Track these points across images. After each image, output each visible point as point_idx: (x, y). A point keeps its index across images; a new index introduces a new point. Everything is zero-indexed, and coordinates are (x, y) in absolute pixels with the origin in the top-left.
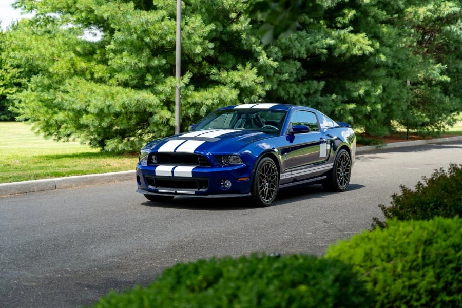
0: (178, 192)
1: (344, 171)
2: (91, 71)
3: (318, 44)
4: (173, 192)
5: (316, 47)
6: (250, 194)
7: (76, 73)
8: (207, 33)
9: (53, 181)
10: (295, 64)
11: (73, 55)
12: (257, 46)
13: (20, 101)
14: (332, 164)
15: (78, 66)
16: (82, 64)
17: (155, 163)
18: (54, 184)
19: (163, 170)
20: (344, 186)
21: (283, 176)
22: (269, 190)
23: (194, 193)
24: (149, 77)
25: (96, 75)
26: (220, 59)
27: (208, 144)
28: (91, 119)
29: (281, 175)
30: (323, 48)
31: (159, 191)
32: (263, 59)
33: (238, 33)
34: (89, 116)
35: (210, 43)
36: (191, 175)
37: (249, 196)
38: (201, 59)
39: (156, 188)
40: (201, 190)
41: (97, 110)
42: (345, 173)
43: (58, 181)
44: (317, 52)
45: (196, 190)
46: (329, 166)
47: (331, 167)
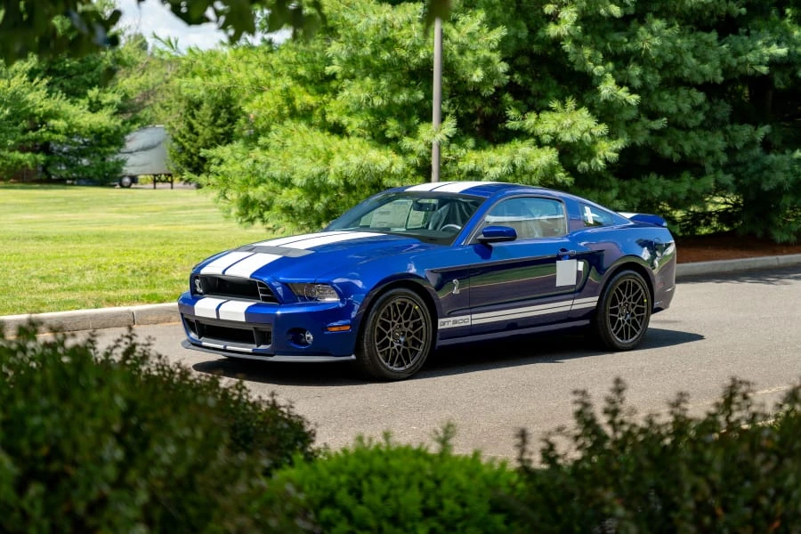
0: (228, 348)
1: (633, 310)
2: (323, 110)
3: (751, 57)
4: (221, 347)
5: (747, 61)
6: (353, 357)
7: (294, 114)
8: (496, 43)
9: (129, 312)
10: (690, 96)
11: (288, 82)
12: (595, 65)
13: (222, 161)
14: (597, 298)
15: (298, 103)
16: (304, 98)
17: (201, 294)
18: (131, 315)
19: (206, 307)
20: (630, 340)
21: (446, 323)
22: (404, 349)
23: (250, 350)
24: (392, 124)
25: (329, 118)
26: (534, 88)
27: (285, 263)
28: (295, 197)
29: (440, 321)
30: (761, 64)
31: (204, 344)
32: (608, 88)
33: (557, 42)
34: (293, 190)
35: (503, 63)
36: (243, 319)
37: (353, 360)
38: (494, 90)
39: (200, 338)
40: (262, 347)
41: (305, 180)
42: (633, 315)
43: (139, 312)
44: (749, 71)
45: (255, 346)
46: (590, 302)
47: (595, 304)
